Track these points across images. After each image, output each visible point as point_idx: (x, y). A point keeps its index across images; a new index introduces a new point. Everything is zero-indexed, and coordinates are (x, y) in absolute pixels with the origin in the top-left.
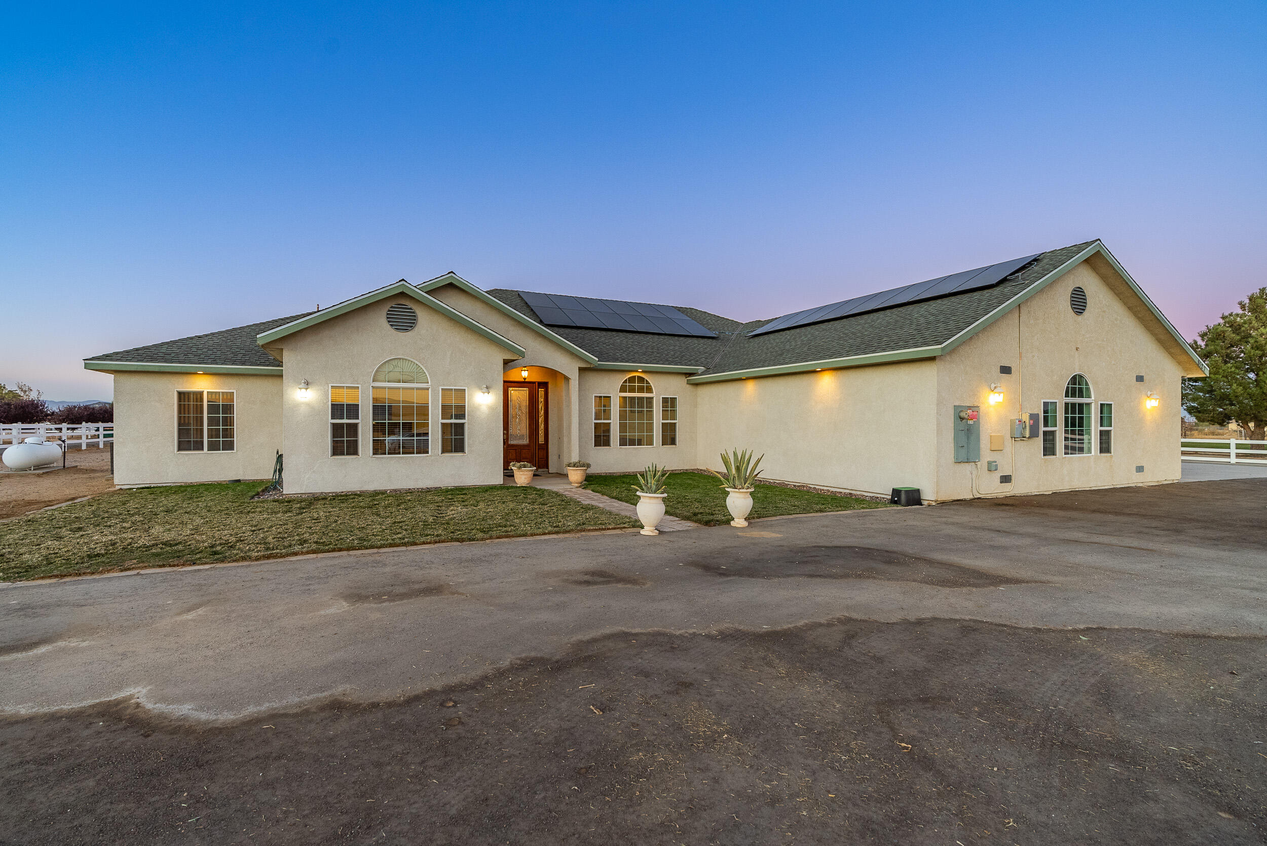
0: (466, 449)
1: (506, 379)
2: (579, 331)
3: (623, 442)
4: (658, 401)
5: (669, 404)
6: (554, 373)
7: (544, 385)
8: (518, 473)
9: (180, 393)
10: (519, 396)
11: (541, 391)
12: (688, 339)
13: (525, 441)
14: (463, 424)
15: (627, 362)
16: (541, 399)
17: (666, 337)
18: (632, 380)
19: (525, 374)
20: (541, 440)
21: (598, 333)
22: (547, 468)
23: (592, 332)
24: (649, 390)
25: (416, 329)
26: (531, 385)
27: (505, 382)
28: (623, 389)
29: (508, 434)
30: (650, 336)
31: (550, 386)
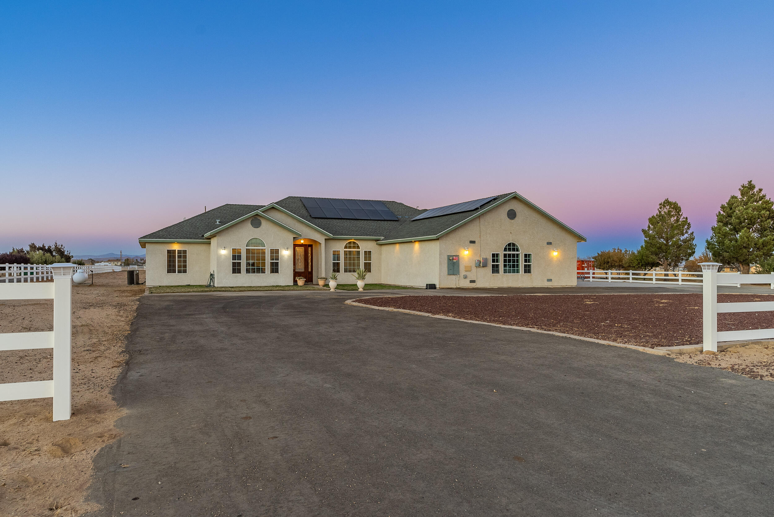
0: (279, 272)
1: (294, 244)
2: (328, 220)
3: (346, 271)
4: (362, 253)
5: (368, 254)
6: (315, 242)
7: (311, 246)
8: (299, 281)
9: (168, 250)
10: (301, 250)
11: (310, 249)
12: (382, 221)
13: (303, 270)
14: (278, 262)
15: (347, 235)
16: (310, 252)
17: (371, 221)
18: (350, 243)
19: (302, 242)
20: (310, 270)
21: (337, 220)
22: (312, 282)
23: (334, 220)
24: (358, 247)
25: (261, 227)
26: (305, 246)
27: (294, 245)
28: (346, 247)
29: (295, 267)
30: (363, 221)
31: (313, 246)
